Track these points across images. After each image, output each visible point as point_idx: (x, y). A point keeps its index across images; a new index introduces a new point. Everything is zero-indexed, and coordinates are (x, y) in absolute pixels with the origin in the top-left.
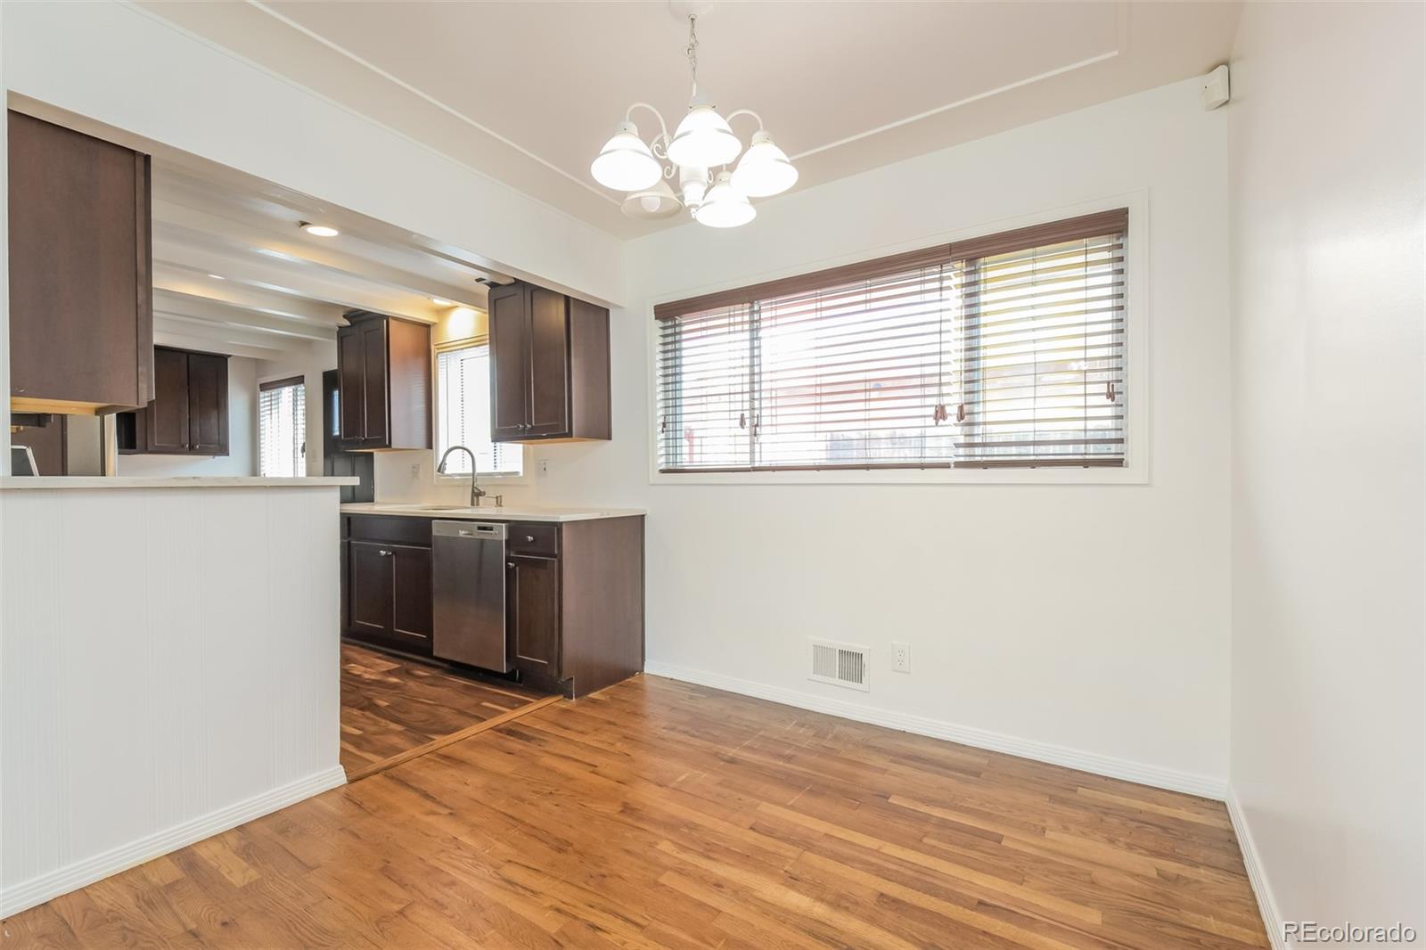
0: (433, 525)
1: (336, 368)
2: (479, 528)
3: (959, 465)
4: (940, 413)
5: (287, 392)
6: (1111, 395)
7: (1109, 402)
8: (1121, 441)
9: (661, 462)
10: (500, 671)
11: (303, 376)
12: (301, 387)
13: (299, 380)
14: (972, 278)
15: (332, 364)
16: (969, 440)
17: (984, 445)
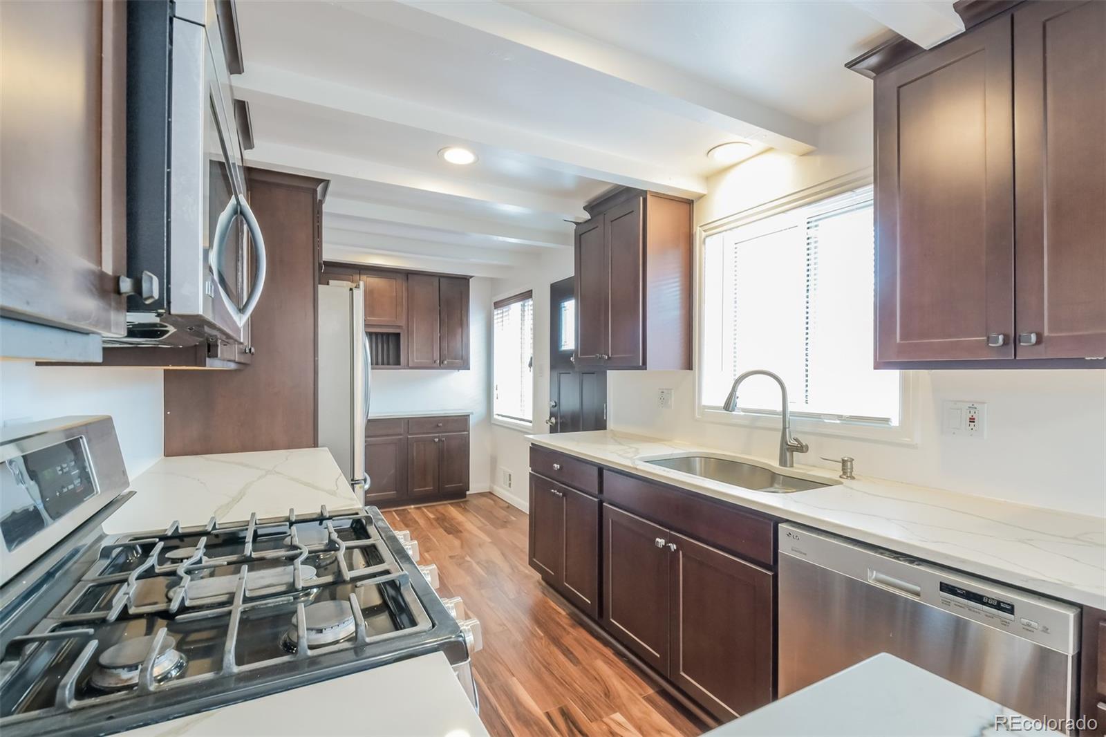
0: (779, 528)
1: (572, 274)
5: (516, 307)
11: (531, 291)
12: (530, 302)
13: (528, 295)
15: (566, 270)
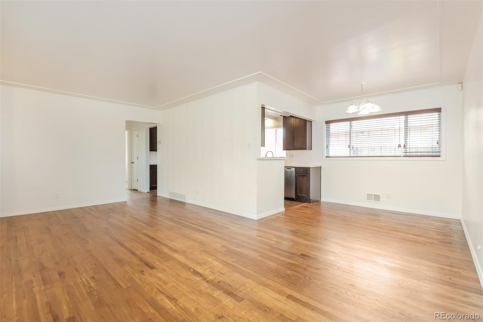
2: (287, 168)
3: (403, 156)
4: (399, 146)
6: (438, 143)
7: (437, 144)
8: (440, 152)
9: (326, 155)
10: (293, 198)
14: (407, 119)
16: (405, 151)
17: (410, 152)
